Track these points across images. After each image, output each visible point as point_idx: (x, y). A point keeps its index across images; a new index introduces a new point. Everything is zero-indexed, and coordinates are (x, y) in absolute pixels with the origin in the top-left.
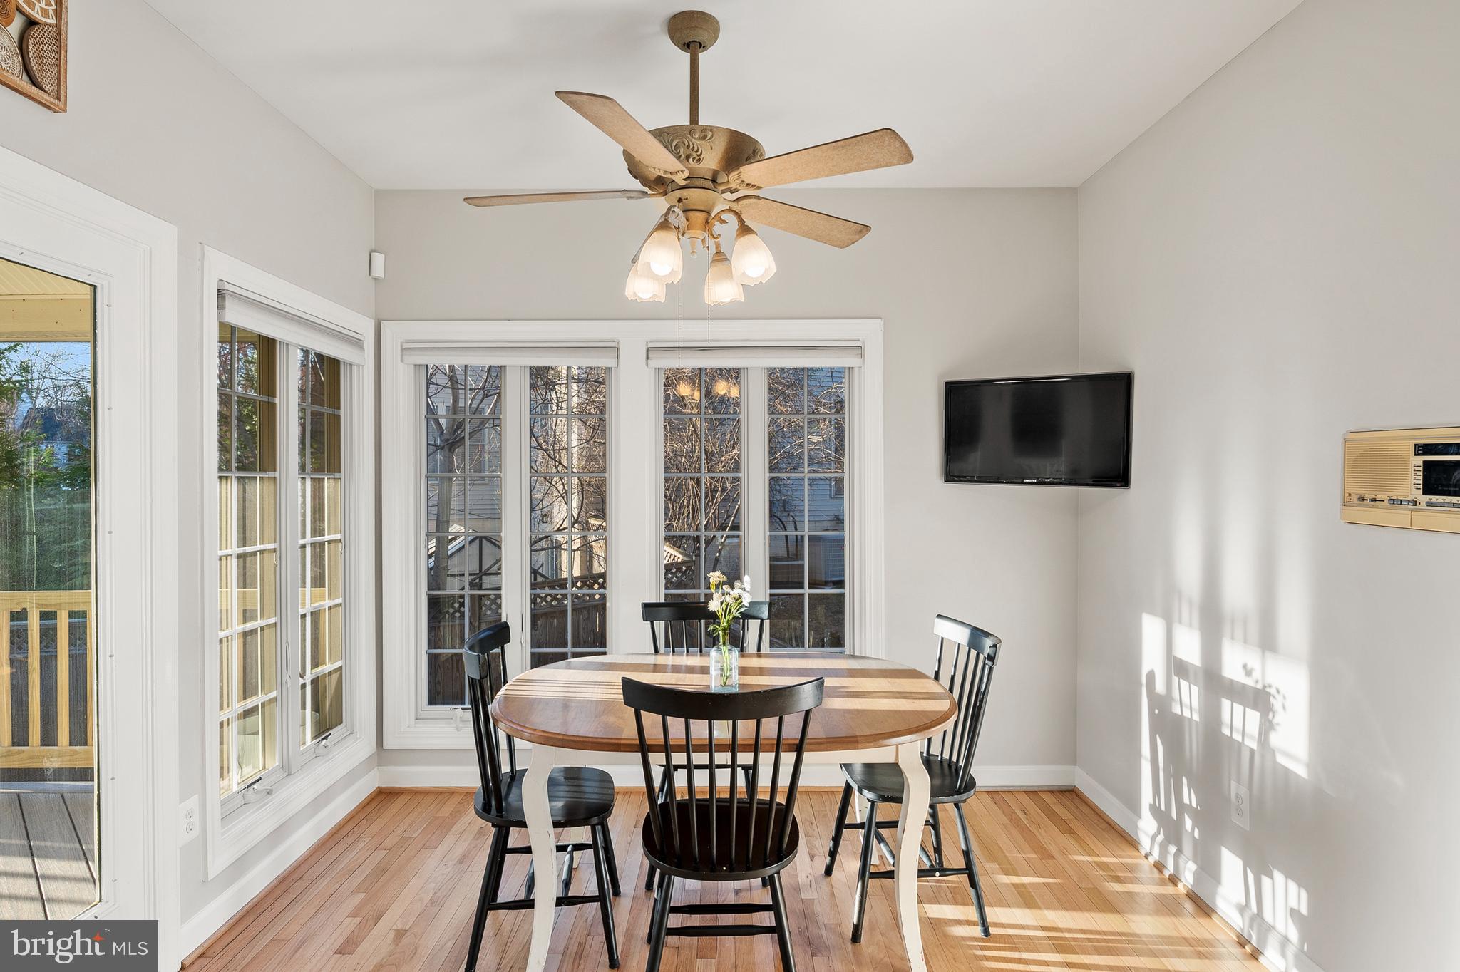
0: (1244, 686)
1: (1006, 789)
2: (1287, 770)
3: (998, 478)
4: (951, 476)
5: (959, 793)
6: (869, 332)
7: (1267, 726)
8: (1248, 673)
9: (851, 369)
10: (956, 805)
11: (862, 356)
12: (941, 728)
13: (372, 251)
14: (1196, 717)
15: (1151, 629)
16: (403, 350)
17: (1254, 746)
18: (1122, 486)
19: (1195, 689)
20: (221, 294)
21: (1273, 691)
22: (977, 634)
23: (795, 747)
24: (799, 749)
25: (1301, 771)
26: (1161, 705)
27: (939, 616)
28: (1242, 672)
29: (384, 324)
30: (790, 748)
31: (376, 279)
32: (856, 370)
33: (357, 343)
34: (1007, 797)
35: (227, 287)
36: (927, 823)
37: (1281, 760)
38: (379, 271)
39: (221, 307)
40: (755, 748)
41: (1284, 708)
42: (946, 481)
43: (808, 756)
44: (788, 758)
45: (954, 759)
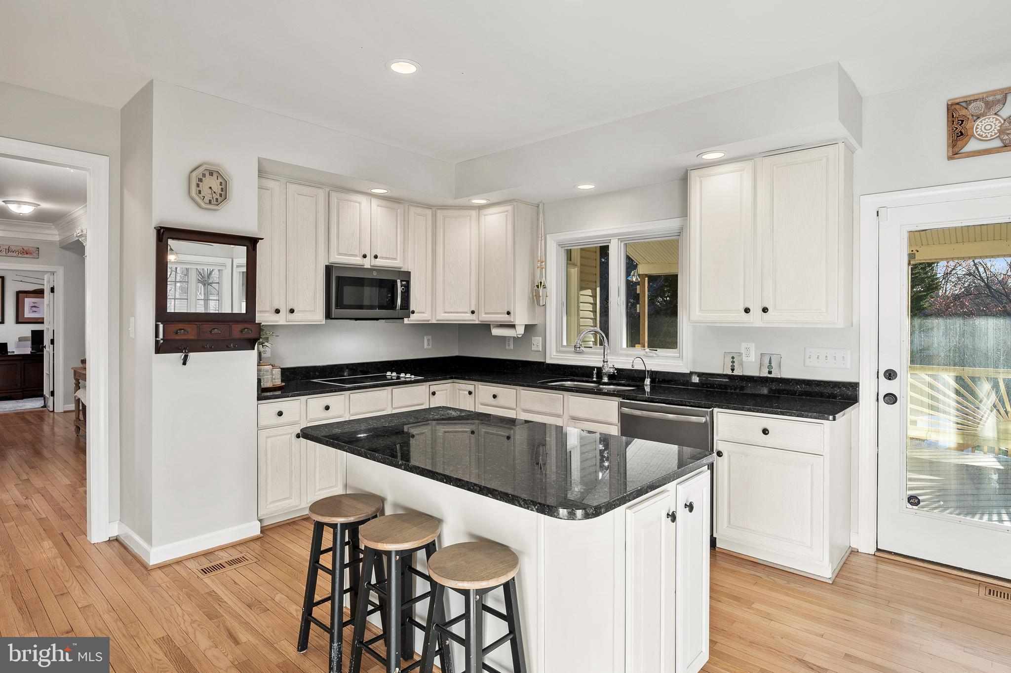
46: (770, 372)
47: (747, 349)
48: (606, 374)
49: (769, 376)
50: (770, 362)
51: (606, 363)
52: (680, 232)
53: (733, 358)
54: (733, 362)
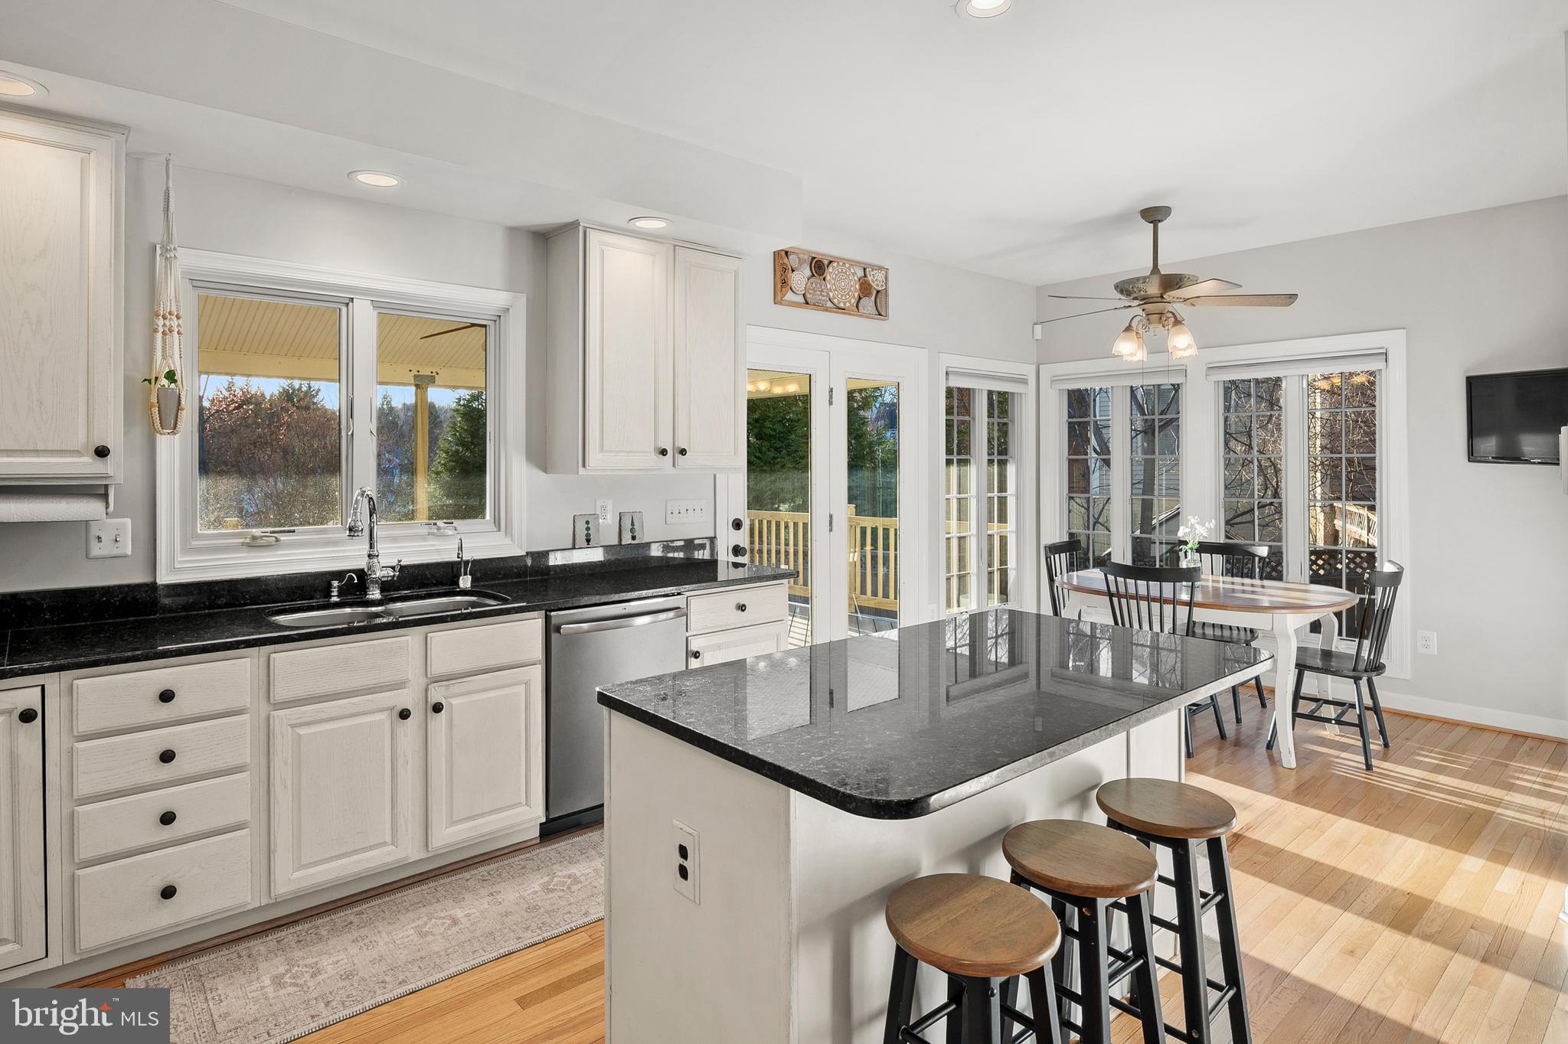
4: (1472, 458)
6: (1394, 341)
9: (1379, 372)
11: (1387, 360)
13: (1035, 324)
16: (1052, 381)
20: (947, 373)
29: (1041, 366)
31: (1037, 340)
32: (1382, 372)
33: (1024, 382)
35: (950, 369)
38: (1038, 335)
39: (947, 379)
42: (1469, 461)
46: (634, 538)
47: (604, 508)
48: (377, 582)
49: (633, 542)
50: (633, 524)
51: (375, 560)
52: (500, 316)
53: (587, 523)
54: (588, 529)
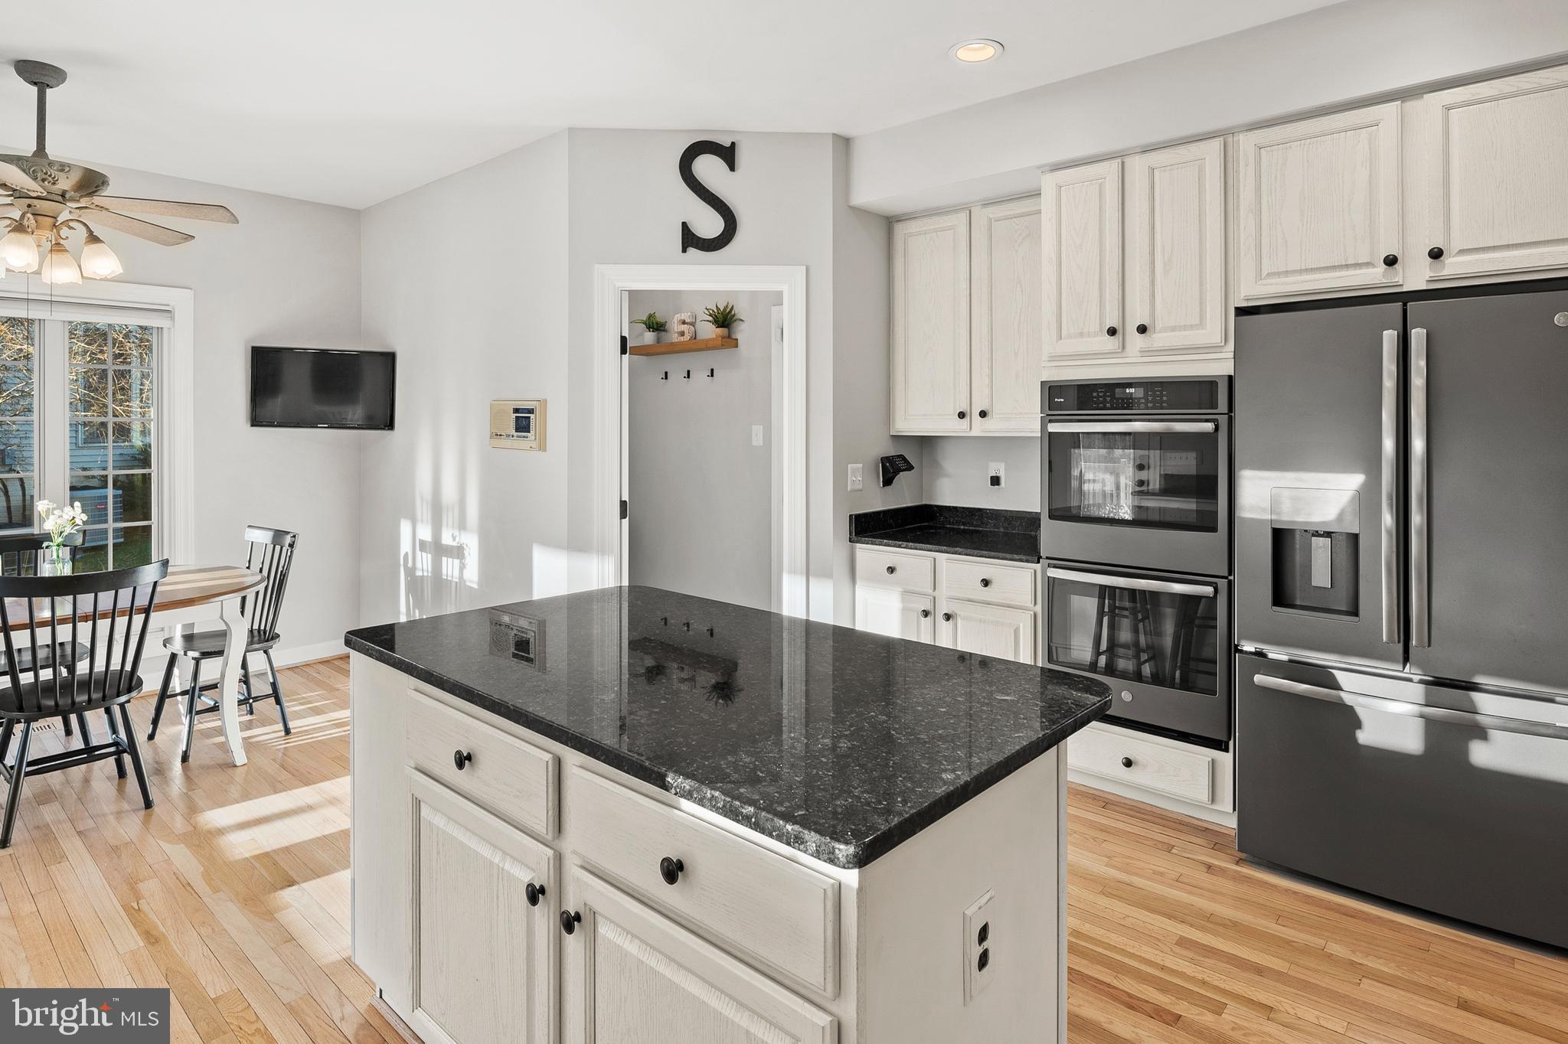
0: (452, 546)
1: (304, 664)
2: (471, 587)
3: (298, 424)
4: (257, 420)
5: (268, 641)
6: (180, 300)
7: (462, 567)
8: (454, 539)
9: (160, 330)
10: (266, 652)
11: (173, 318)
12: (255, 589)
14: (430, 574)
15: (405, 528)
17: (457, 580)
18: (389, 429)
19: (429, 556)
21: (465, 547)
22: (278, 535)
23: (143, 611)
24: (147, 611)
25: (475, 586)
26: (411, 572)
27: (249, 526)
28: (451, 539)
30: (140, 611)
32: (165, 331)
34: (307, 669)
36: (240, 680)
37: (468, 584)
40: (113, 615)
41: (469, 554)
42: (252, 426)
43: (153, 615)
44: (138, 620)
45: (262, 628)
